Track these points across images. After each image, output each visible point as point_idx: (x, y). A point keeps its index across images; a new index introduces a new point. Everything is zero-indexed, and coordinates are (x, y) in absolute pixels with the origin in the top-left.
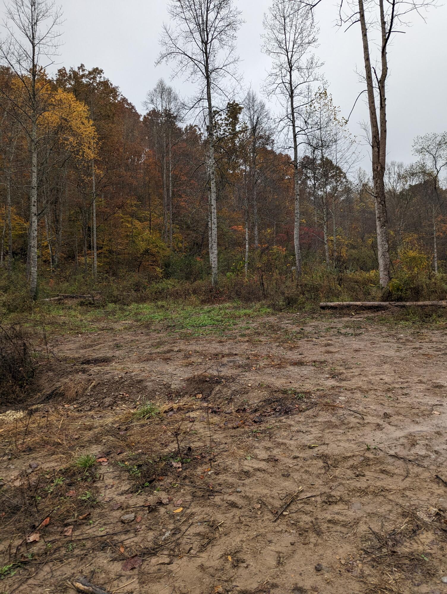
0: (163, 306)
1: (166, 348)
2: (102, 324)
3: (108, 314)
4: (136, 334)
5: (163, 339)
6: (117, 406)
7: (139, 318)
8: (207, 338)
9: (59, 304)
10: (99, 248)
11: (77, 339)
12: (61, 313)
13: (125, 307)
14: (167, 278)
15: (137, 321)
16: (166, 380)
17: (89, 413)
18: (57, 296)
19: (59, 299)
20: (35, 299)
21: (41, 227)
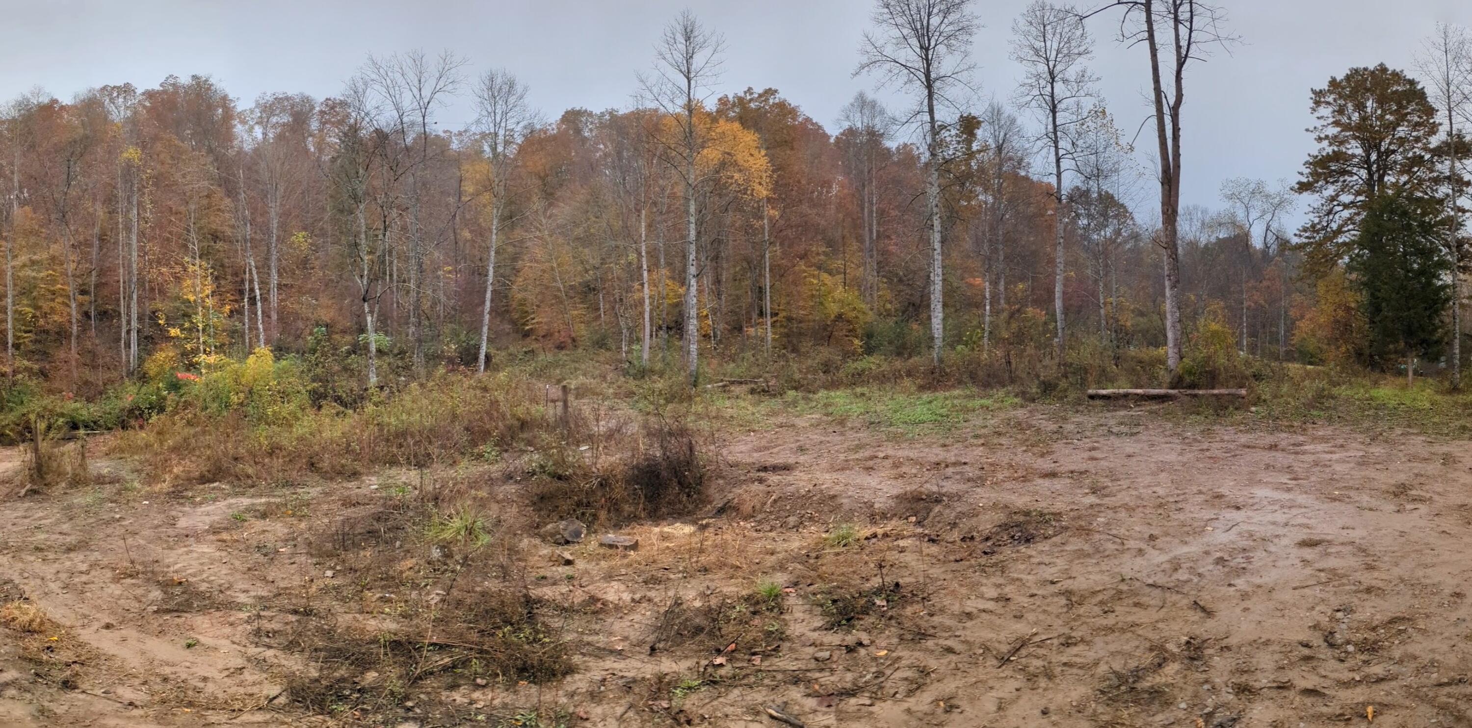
0: (863, 395)
1: (867, 453)
2: (781, 419)
3: (787, 404)
4: (827, 434)
5: (864, 441)
6: (804, 527)
7: (830, 410)
8: (925, 439)
9: (725, 392)
10: (774, 314)
11: (749, 439)
12: (728, 403)
13: (811, 396)
14: (868, 354)
15: (827, 415)
16: (867, 496)
17: (770, 534)
18: (722, 381)
19: (724, 386)
20: (695, 386)
21: (700, 291)
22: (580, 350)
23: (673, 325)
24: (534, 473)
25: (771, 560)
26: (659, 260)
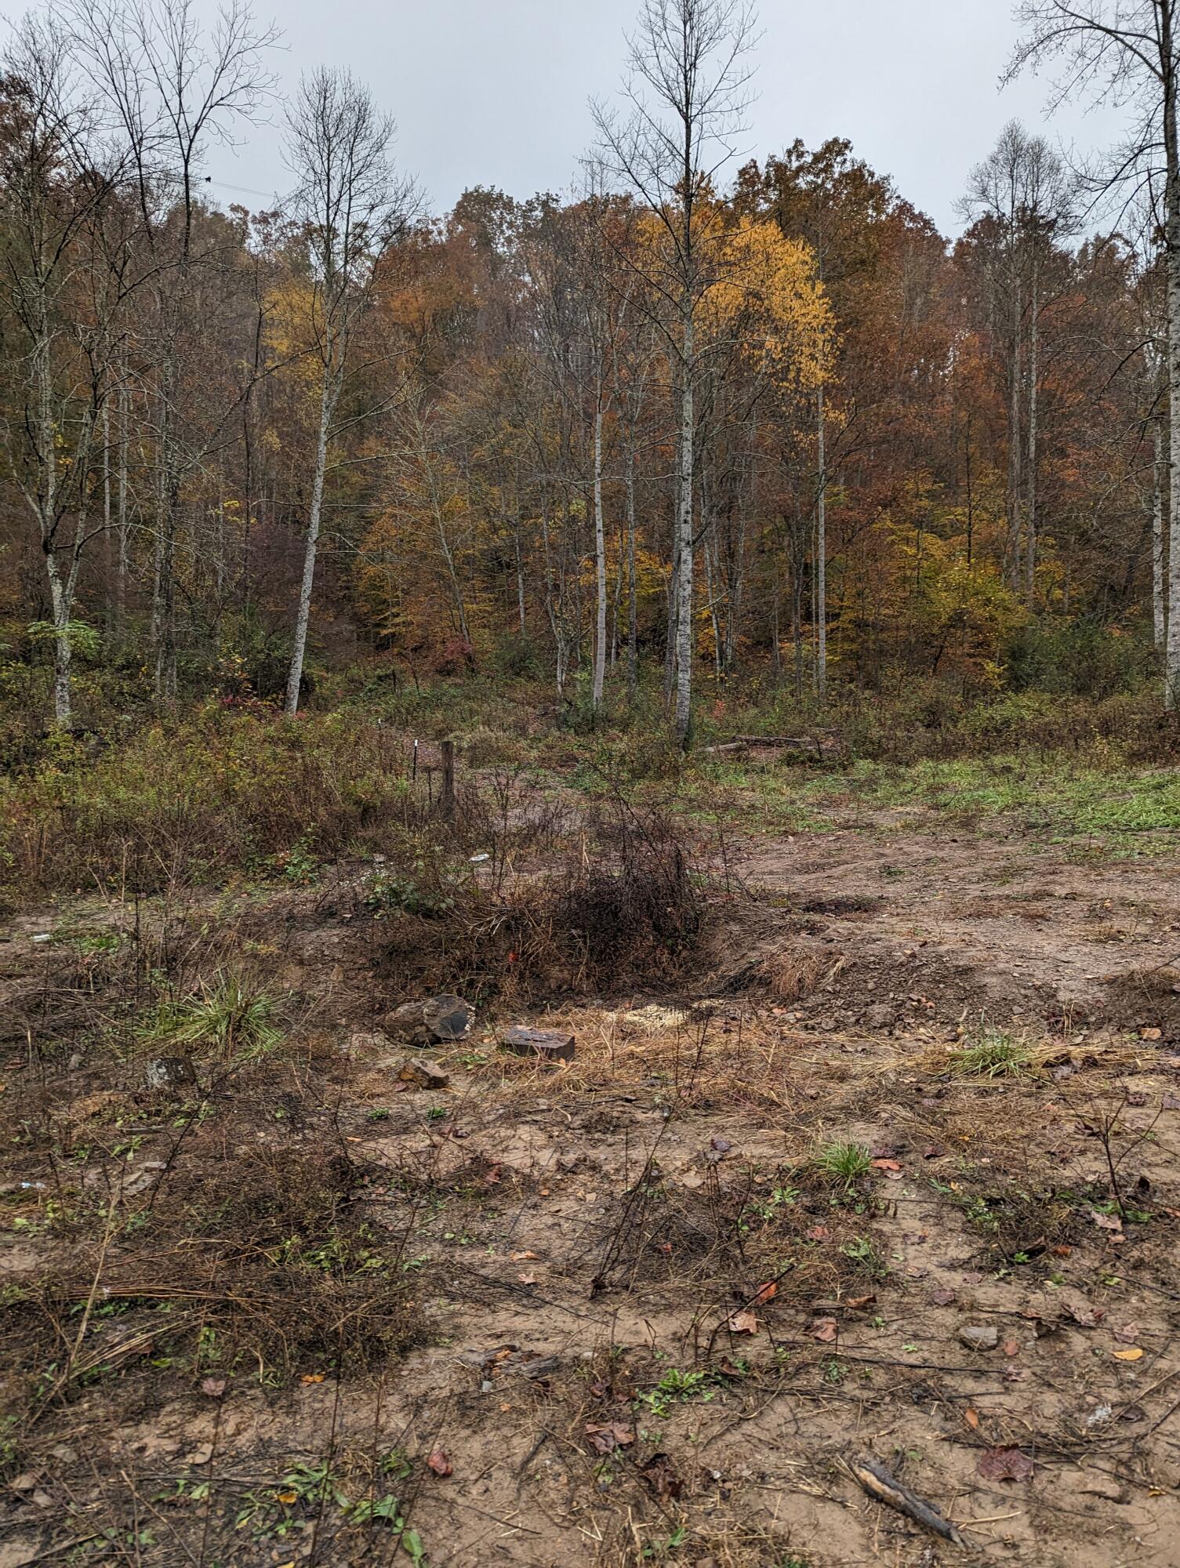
0: (1008, 769)
1: (1030, 886)
2: (845, 814)
3: (857, 786)
4: (938, 844)
5: (1019, 862)
6: (904, 1029)
7: (942, 798)
9: (739, 759)
10: (834, 615)
11: (785, 848)
12: (745, 780)
13: (903, 769)
14: (1017, 691)
15: (936, 807)
16: (1041, 974)
17: (835, 1037)
18: (734, 740)
19: (739, 749)
20: (685, 749)
21: (697, 573)
22: (481, 679)
23: (648, 635)
24: (378, 905)
25: (840, 1094)
26: (625, 514)
